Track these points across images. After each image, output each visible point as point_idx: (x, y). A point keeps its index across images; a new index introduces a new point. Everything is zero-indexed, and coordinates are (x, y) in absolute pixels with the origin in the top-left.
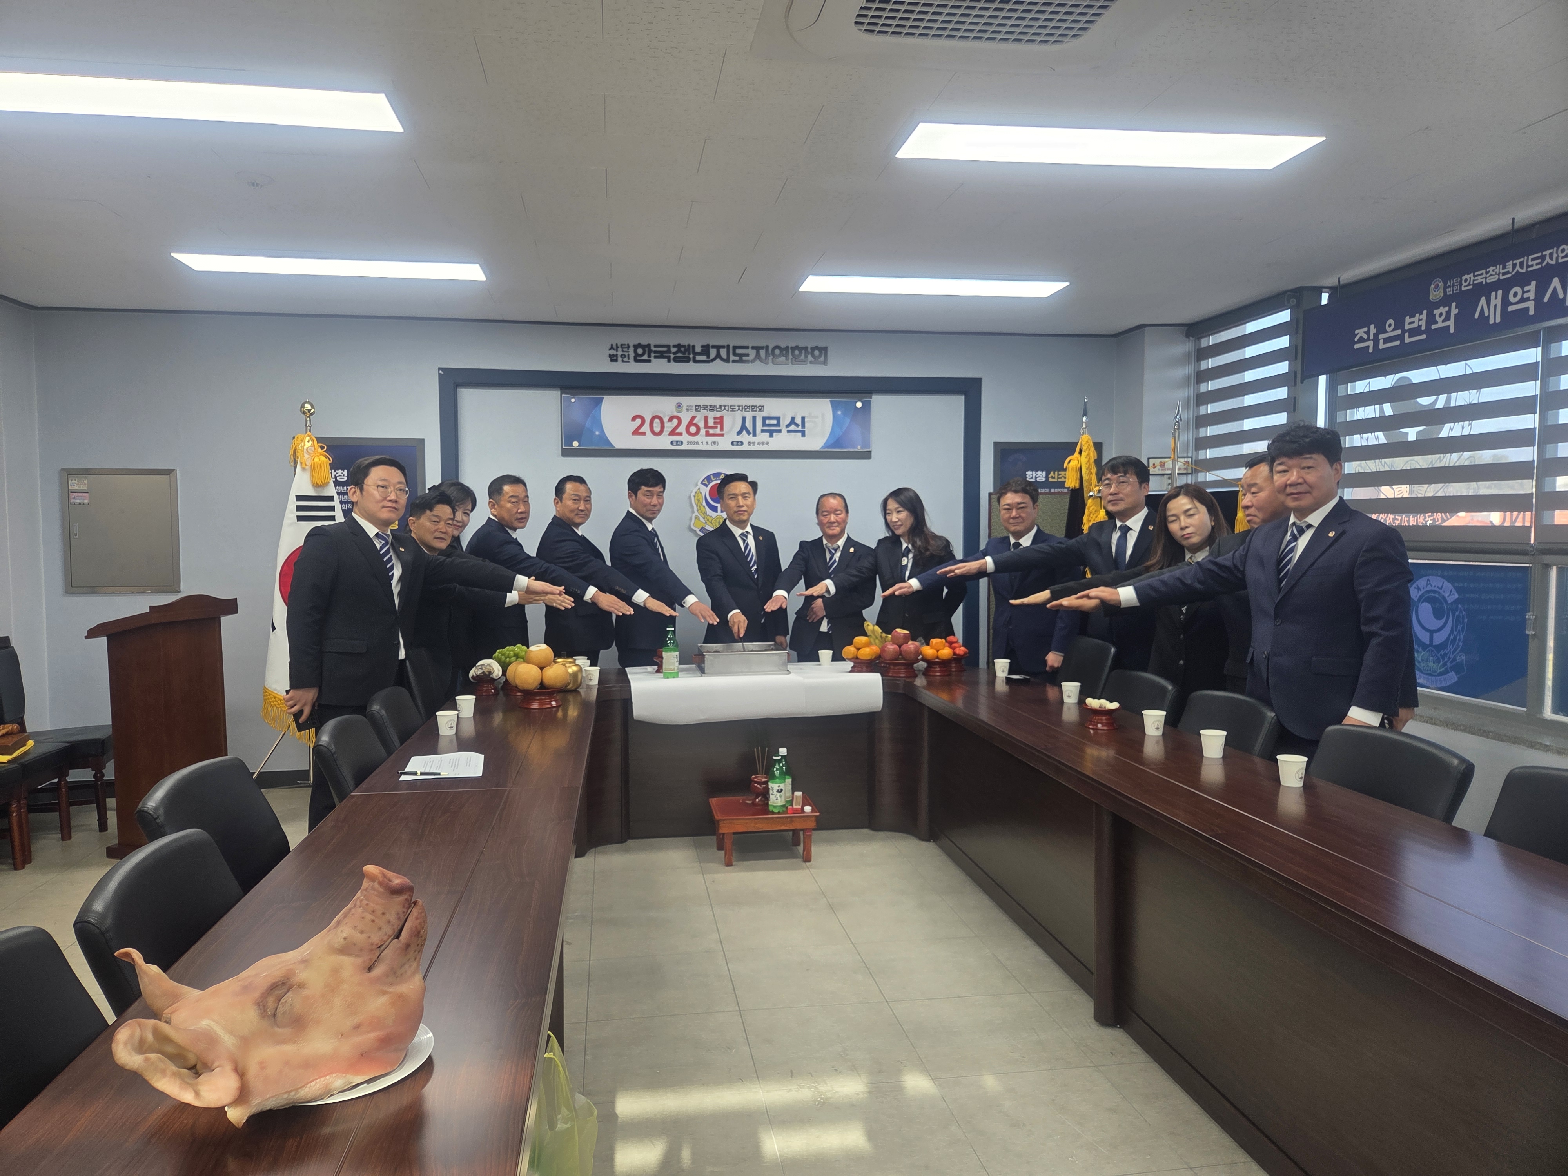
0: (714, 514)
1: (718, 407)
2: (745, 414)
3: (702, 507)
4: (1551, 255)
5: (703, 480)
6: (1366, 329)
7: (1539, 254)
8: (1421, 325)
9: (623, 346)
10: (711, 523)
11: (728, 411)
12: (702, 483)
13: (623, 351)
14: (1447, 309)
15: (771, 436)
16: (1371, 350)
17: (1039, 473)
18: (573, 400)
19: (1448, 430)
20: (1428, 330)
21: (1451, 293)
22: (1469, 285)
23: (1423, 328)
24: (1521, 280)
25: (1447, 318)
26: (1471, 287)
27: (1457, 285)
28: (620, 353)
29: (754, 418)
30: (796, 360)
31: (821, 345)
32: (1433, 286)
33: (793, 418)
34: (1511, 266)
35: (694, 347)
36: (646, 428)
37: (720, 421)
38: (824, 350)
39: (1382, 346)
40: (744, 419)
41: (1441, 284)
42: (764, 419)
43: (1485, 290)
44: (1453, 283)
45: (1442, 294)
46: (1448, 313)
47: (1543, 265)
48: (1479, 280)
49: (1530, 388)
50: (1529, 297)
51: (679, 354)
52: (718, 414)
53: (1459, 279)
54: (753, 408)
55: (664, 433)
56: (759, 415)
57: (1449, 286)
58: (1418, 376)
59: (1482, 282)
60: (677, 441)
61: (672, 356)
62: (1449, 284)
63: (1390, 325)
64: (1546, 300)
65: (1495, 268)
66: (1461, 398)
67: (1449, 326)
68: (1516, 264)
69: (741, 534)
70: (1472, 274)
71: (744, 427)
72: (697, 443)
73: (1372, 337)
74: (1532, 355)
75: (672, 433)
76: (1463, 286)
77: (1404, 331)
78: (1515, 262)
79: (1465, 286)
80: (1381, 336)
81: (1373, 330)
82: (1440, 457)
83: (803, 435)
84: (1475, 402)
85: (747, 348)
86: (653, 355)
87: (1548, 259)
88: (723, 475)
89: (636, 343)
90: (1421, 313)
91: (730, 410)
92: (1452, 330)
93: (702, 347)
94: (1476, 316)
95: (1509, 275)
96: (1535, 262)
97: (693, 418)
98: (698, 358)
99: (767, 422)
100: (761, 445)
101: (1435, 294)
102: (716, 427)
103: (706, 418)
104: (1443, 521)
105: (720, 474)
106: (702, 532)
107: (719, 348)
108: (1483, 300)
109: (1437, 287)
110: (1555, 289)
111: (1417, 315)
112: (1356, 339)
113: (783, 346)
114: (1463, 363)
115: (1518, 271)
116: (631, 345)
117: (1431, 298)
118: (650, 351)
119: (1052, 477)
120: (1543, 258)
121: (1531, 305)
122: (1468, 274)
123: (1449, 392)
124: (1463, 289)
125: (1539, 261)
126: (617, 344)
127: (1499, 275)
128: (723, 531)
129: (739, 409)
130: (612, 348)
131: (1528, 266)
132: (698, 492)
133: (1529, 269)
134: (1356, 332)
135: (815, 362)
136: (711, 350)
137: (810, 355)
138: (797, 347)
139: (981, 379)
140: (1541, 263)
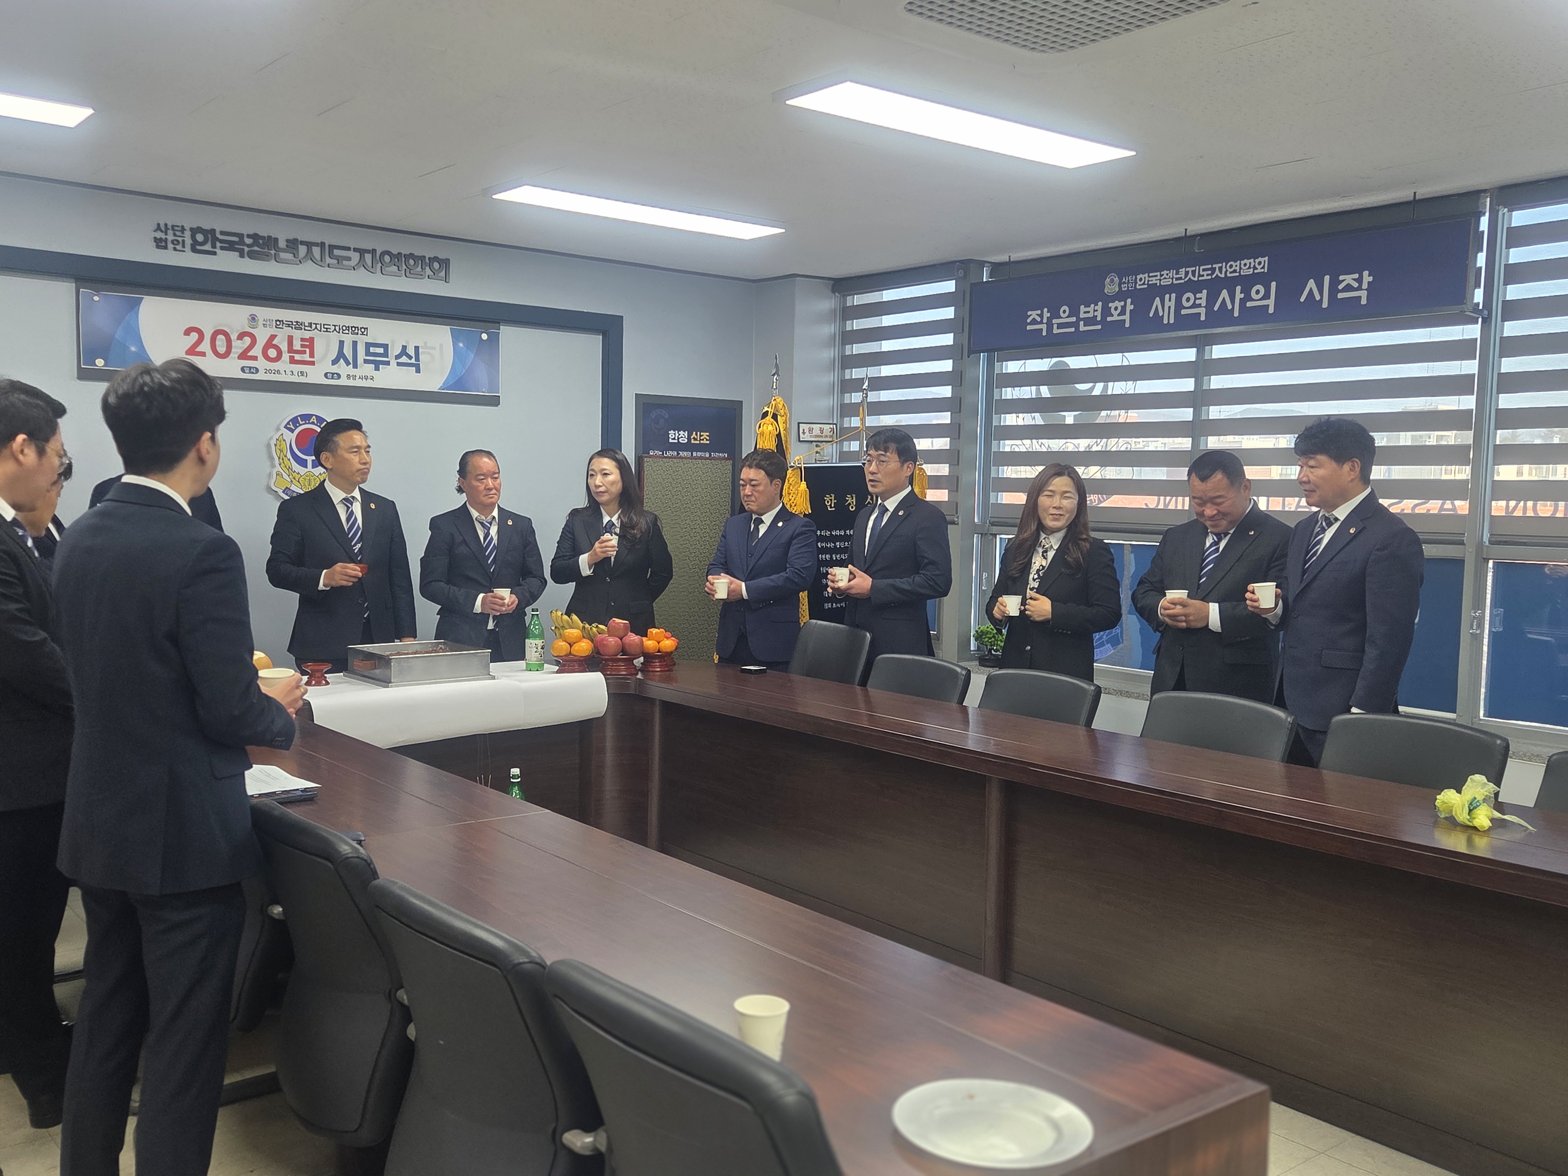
0: (302, 470)
1: (306, 324)
2: (343, 337)
3: (285, 459)
4: (1220, 269)
5: (288, 423)
6: (1039, 312)
7: (1210, 266)
8: (1097, 316)
9: (176, 228)
10: (299, 482)
11: (320, 331)
12: (285, 427)
13: (175, 235)
14: (1123, 303)
15: (377, 369)
16: (1044, 333)
17: (681, 433)
18: (96, 298)
19: (1104, 416)
20: (1103, 321)
21: (1126, 289)
22: (1144, 284)
23: (1099, 319)
24: (1195, 287)
25: (1123, 312)
26: (1146, 286)
27: (1132, 283)
28: (170, 237)
29: (355, 344)
30: (409, 273)
31: (442, 256)
32: (1108, 280)
33: (404, 347)
34: (1184, 273)
35: (277, 239)
36: (205, 346)
37: (309, 344)
38: (445, 263)
39: (1056, 331)
40: (342, 343)
41: (1116, 280)
42: (368, 345)
43: (1161, 291)
44: (1128, 280)
45: (1117, 290)
46: (1124, 308)
47: (1213, 277)
48: (1154, 281)
49: (1185, 385)
50: (1201, 304)
51: (256, 248)
52: (307, 335)
53: (1134, 277)
54: (354, 330)
55: (231, 355)
56: (362, 340)
57: (1124, 283)
58: (1076, 362)
59: (1157, 283)
60: (250, 368)
61: (246, 249)
62: (1124, 280)
63: (1064, 312)
64: (1216, 308)
65: (1168, 272)
66: (1118, 388)
67: (1124, 320)
68: (1188, 271)
69: (344, 499)
70: (1147, 274)
71: (341, 355)
72: (278, 372)
73: (1045, 321)
74: (1189, 355)
75: (243, 356)
76: (1137, 285)
77: (1079, 319)
78: (1187, 269)
79: (1139, 285)
80: (1054, 321)
81: (1046, 314)
82: (1097, 442)
83: (418, 371)
84: (1131, 391)
85: (349, 249)
86: (218, 244)
87: (1217, 272)
88: (314, 417)
89: (195, 226)
90: (1096, 305)
91: (323, 329)
92: (1127, 325)
93: (287, 241)
94: (1151, 315)
95: (1182, 281)
96: (1205, 273)
97: (273, 337)
98: (283, 255)
99: (372, 350)
100: (364, 380)
101: (1111, 287)
102: (304, 352)
103: (290, 339)
105: (313, 415)
106: (287, 494)
107: (309, 245)
108: (1157, 301)
109: (1112, 281)
110: (1224, 302)
111: (1092, 306)
112: (1029, 321)
113: (395, 252)
114: (1122, 355)
115: (1190, 278)
116: (187, 227)
117: (1106, 291)
118: (215, 240)
119: (695, 439)
120: (1213, 270)
121: (1202, 311)
122: (1144, 274)
123: (1106, 381)
124: (1138, 287)
125: (1210, 272)
126: (166, 225)
127: (1172, 279)
128: (319, 495)
129: (335, 329)
130: (159, 228)
131: (1200, 276)
132: (281, 440)
133: (1200, 279)
134: (1029, 313)
135: (434, 277)
136: (300, 246)
137: (428, 268)
138: (412, 256)
139: (622, 317)
140: (1211, 274)
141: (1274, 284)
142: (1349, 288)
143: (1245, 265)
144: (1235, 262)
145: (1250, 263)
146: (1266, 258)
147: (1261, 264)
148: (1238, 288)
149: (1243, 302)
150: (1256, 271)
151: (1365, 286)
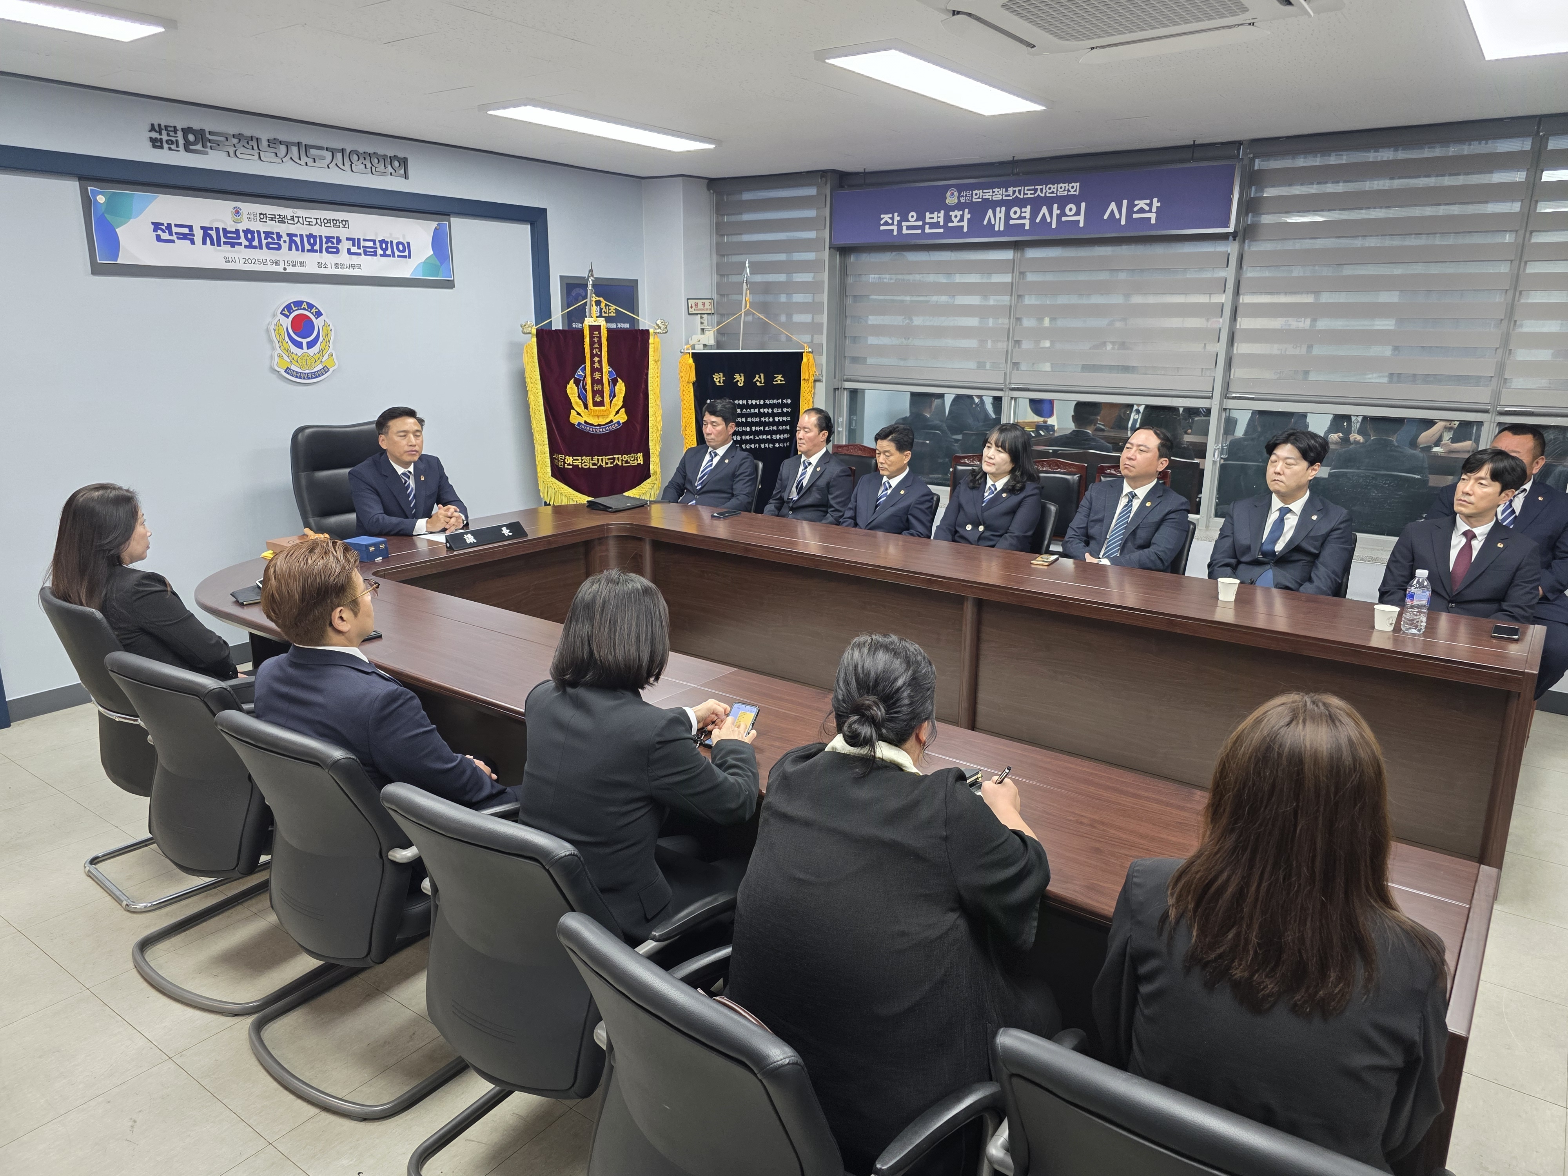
3: (284, 342)
4: (1041, 190)
5: (283, 310)
6: (890, 216)
7: (1033, 187)
8: (939, 221)
9: (169, 129)
10: (297, 361)
12: (281, 313)
13: (168, 135)
14: (961, 213)
16: (895, 233)
20: (945, 226)
21: (965, 201)
22: (979, 198)
23: (942, 224)
24: (1021, 203)
25: (962, 219)
27: (969, 197)
28: (165, 137)
30: (374, 170)
31: (401, 155)
32: (949, 194)
34: (1012, 191)
35: (260, 139)
38: (404, 162)
39: (905, 231)
41: (956, 193)
43: (994, 205)
44: (966, 194)
45: (956, 201)
46: (962, 217)
47: (1036, 196)
48: (987, 196)
50: (1025, 217)
51: (241, 148)
53: (970, 192)
59: (989, 198)
62: (962, 194)
63: (912, 217)
64: (1038, 221)
65: (999, 190)
67: (961, 226)
68: (1015, 190)
73: (896, 223)
77: (925, 224)
80: (904, 224)
86: (208, 144)
87: (1039, 192)
89: (185, 126)
90: (939, 212)
92: (965, 230)
93: (269, 141)
94: (985, 223)
95: (1011, 198)
96: (1029, 192)
98: (266, 154)
101: (951, 199)
105: (303, 302)
107: (288, 145)
108: (990, 212)
109: (952, 194)
110: (1044, 215)
111: (936, 213)
112: (882, 222)
113: (361, 151)
115: (1016, 196)
116: (179, 127)
117: (947, 202)
118: (204, 140)
120: (1036, 190)
121: (1026, 222)
122: (979, 190)
124: (974, 200)
127: (1003, 196)
130: (153, 129)
131: (1025, 194)
132: (279, 325)
134: (882, 216)
135: (395, 174)
136: (280, 146)
137: (390, 166)
138: (375, 155)
139: (546, 209)
140: (1034, 194)
141: (1083, 205)
142: (1142, 210)
143: (1061, 188)
144: (1054, 185)
145: (1066, 187)
146: (1078, 184)
147: (1074, 188)
148: (1055, 206)
149: (1059, 217)
150: (1069, 193)
151: (1154, 209)
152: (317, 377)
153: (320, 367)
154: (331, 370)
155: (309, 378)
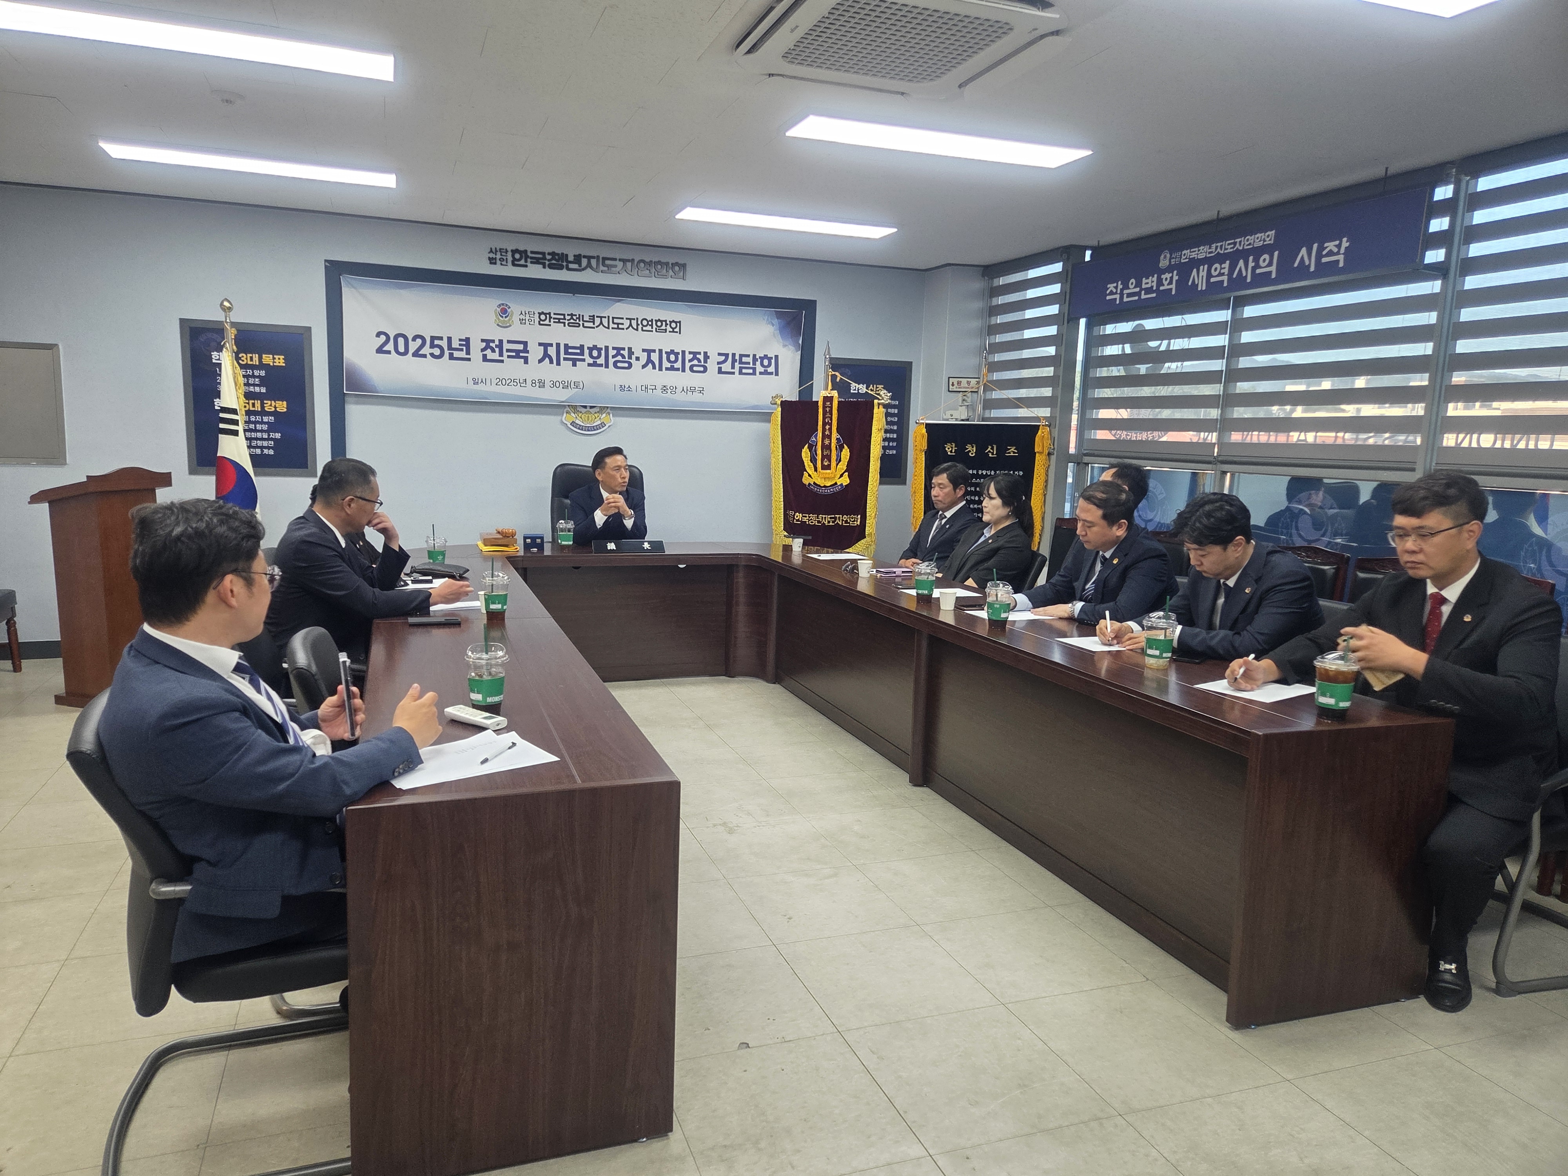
4: (1240, 242)
6: (1115, 285)
7: (1233, 241)
8: (1153, 286)
9: (502, 250)
10: (581, 417)
13: (501, 255)
14: (1171, 275)
16: (1118, 302)
17: (861, 385)
19: (1168, 368)
20: (1157, 290)
21: (1174, 263)
22: (1186, 258)
23: (1154, 288)
24: (1220, 258)
25: (1170, 283)
26: (1187, 260)
27: (1179, 258)
28: (498, 256)
30: (658, 275)
31: (681, 262)
32: (1162, 256)
34: (1214, 247)
35: (567, 255)
38: (683, 266)
39: (1125, 299)
41: (1168, 255)
43: (1195, 263)
44: (1176, 255)
45: (1168, 264)
46: (1172, 278)
47: (1235, 249)
48: (1193, 255)
49: (1221, 340)
51: (554, 262)
53: (1180, 253)
57: (1173, 258)
58: (1150, 324)
59: (1195, 257)
61: (547, 263)
62: (1173, 256)
63: (1132, 284)
64: (1235, 276)
65: (1204, 248)
66: (1178, 344)
67: (1171, 289)
68: (1217, 246)
70: (1189, 250)
73: (1119, 292)
74: (1223, 315)
77: (1141, 290)
79: (1183, 259)
80: (1125, 292)
81: (1120, 286)
82: (1161, 388)
84: (1187, 347)
85: (615, 259)
86: (529, 260)
87: (1238, 245)
89: (514, 248)
90: (1153, 277)
92: (1173, 292)
93: (575, 256)
94: (1190, 283)
95: (1212, 254)
96: (1229, 247)
98: (571, 266)
101: (1164, 263)
104: (1160, 437)
107: (589, 258)
108: (1195, 272)
109: (1165, 257)
110: (1240, 270)
111: (1150, 278)
112: (1108, 292)
113: (647, 260)
114: (1180, 317)
115: (1218, 252)
116: (509, 249)
117: (1160, 266)
118: (527, 257)
120: (1235, 244)
121: (1225, 278)
122: (1187, 250)
123: (1169, 339)
124: (1182, 261)
125: (1232, 246)
126: (496, 248)
127: (1206, 253)
130: (491, 251)
133: (1225, 252)
134: (1109, 286)
135: (675, 277)
136: (583, 259)
137: (671, 271)
138: (659, 263)
139: (816, 301)
140: (1233, 248)
141: (1276, 253)
142: (1331, 253)
143: (1258, 238)
144: (1251, 236)
145: (1261, 236)
146: (1273, 232)
147: (1268, 237)
148: (1251, 258)
149: (1254, 269)
150: (1265, 243)
151: (1342, 250)
152: (595, 430)
153: (599, 422)
154: (607, 426)
155: (589, 430)
